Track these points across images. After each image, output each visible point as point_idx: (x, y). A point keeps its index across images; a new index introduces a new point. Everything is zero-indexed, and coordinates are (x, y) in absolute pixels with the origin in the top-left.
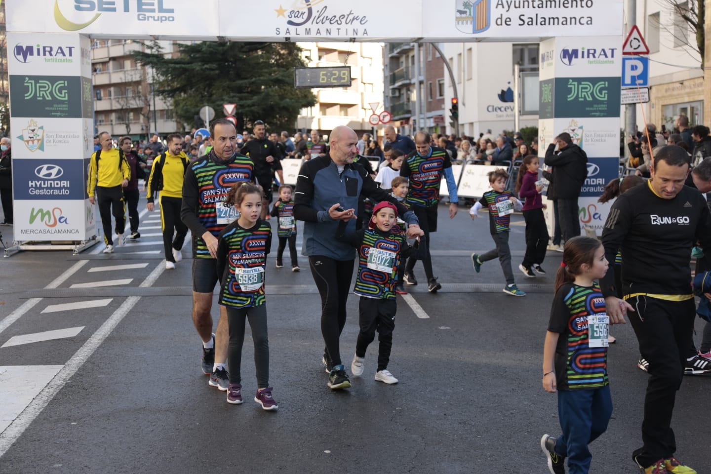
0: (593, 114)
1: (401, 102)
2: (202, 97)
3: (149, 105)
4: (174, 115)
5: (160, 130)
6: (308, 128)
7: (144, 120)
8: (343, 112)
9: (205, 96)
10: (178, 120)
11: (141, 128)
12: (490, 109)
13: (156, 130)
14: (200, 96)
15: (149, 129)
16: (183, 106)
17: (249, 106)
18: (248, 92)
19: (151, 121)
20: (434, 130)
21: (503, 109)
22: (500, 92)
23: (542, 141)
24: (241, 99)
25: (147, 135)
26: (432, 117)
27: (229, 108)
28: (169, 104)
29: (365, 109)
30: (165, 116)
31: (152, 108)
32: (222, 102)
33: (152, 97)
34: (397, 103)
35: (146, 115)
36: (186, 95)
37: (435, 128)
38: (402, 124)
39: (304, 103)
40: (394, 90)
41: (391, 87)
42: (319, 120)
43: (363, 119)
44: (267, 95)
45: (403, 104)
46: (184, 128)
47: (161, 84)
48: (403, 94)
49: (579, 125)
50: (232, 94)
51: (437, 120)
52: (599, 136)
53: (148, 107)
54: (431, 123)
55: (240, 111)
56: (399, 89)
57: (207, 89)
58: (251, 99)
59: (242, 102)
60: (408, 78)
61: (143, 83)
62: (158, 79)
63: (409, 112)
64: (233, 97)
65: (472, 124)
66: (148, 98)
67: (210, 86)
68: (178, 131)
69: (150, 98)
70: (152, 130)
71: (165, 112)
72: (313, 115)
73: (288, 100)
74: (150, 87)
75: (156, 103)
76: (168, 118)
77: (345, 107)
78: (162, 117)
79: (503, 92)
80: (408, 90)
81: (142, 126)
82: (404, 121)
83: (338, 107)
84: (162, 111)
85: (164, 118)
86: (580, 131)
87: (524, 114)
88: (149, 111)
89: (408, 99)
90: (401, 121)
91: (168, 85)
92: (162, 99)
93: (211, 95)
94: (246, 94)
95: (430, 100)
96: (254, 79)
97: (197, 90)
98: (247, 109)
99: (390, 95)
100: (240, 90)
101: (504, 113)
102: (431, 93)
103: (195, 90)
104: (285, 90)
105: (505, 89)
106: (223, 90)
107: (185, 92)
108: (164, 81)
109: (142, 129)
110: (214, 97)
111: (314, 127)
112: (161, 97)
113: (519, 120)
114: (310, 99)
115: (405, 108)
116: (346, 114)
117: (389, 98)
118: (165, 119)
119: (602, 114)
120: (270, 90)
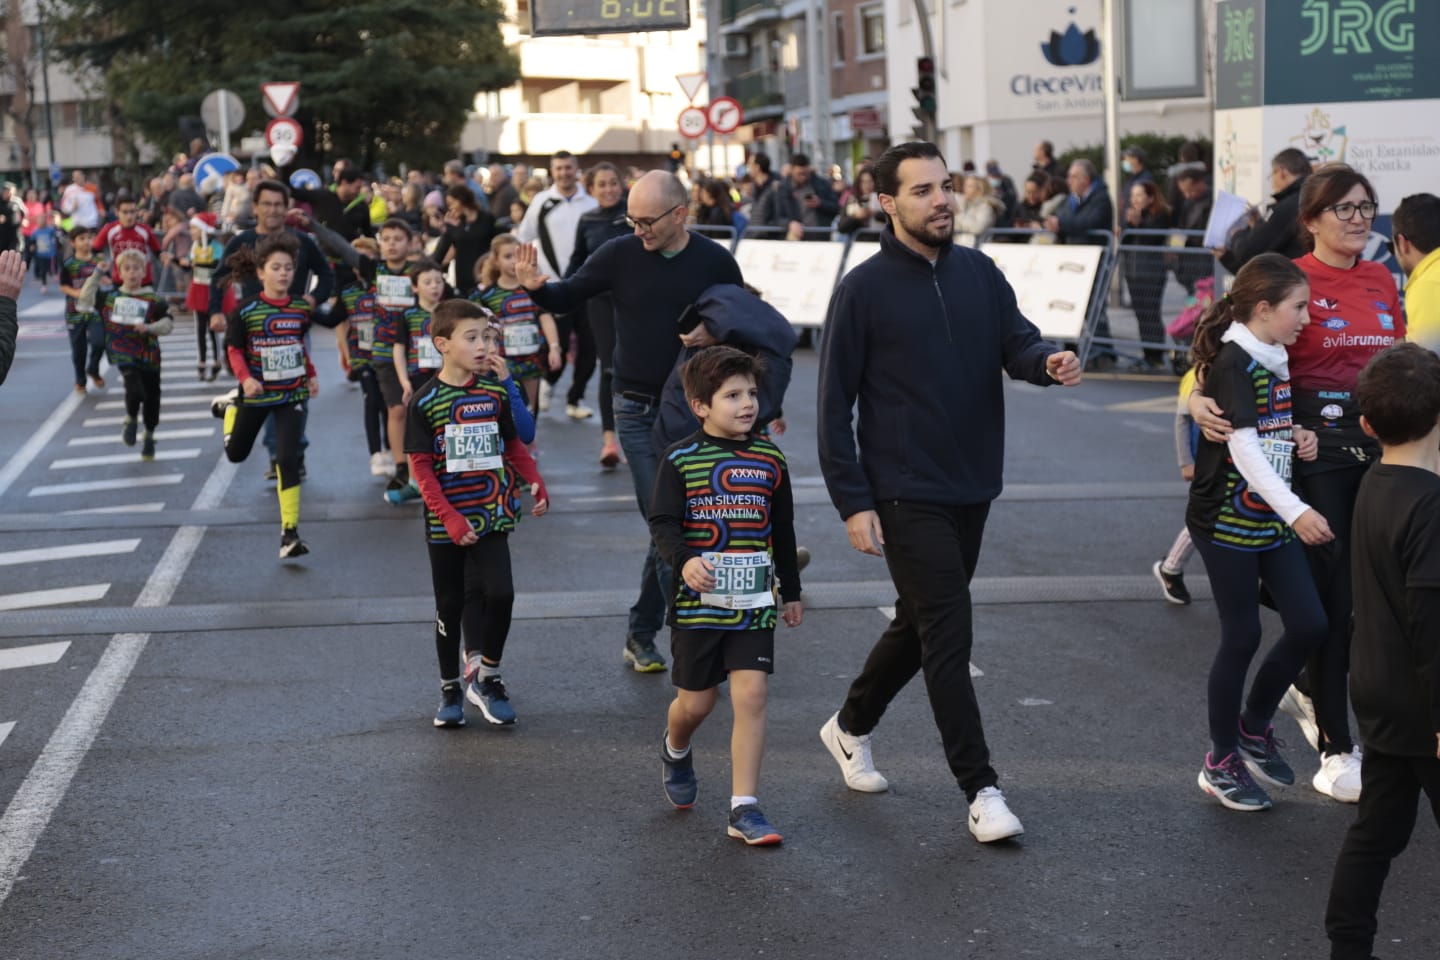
0: (1373, 91)
1: (755, 71)
2: (193, 63)
3: (32, 89)
4: (106, 115)
5: (65, 159)
6: (490, 148)
7: (16, 130)
8: (587, 104)
9: (202, 61)
10: (118, 130)
11: (7, 154)
12: (1021, 86)
13: (52, 158)
14: (187, 60)
15: (33, 158)
16: (140, 91)
17: (331, 89)
18: (327, 49)
19: (37, 132)
20: (850, 150)
21: (1055, 86)
22: (1046, 39)
23: (1225, 171)
24: (307, 68)
25: (28, 174)
26: (844, 113)
27: (280, 95)
28: (88, 84)
29: (649, 94)
30: (79, 120)
31: (40, 98)
32: (252, 79)
33: (39, 65)
34: (743, 75)
35: (23, 117)
36: (145, 60)
37: (855, 143)
38: (756, 133)
39: (487, 75)
40: (732, 37)
41: (726, 29)
42: (522, 125)
43: (645, 123)
44: (382, 56)
45: (759, 78)
46: (136, 154)
47: (65, 27)
48: (758, 49)
49: (1336, 125)
50: (280, 56)
51: (860, 121)
52: (1390, 153)
53: (28, 96)
54: (843, 130)
55: (307, 103)
56: (748, 34)
57: (204, 42)
58: (336, 69)
59: (311, 78)
60: (770, 5)
61: (11, 26)
62: (54, 12)
63: (777, 99)
64: (282, 64)
65: (968, 130)
66: (29, 67)
67: (215, 31)
68: (119, 161)
69: (34, 69)
70: (42, 160)
71: (78, 109)
72: (504, 113)
73: (440, 70)
74: (33, 38)
75: (52, 80)
76: (86, 124)
77: (594, 88)
78: (69, 121)
79: (1055, 36)
80: (774, 37)
81: (12, 149)
82: (763, 126)
83: (573, 89)
84: (69, 105)
85: (75, 126)
86: (1338, 139)
87: (1129, 99)
88: (33, 105)
89: (775, 64)
90: (755, 124)
91: (86, 31)
92: (69, 72)
93: (218, 58)
94: (320, 56)
95: (838, 64)
96: (341, 12)
97: (175, 45)
98: (325, 97)
99: (723, 51)
100: (301, 42)
101: (1060, 97)
102: (841, 46)
103: (171, 46)
104: (431, 42)
105: (1062, 29)
106: (255, 43)
107: (143, 49)
108: (72, 18)
109: (13, 158)
110: (229, 64)
111: (508, 146)
112: (65, 65)
113: (1117, 115)
114: (502, 66)
115: (767, 88)
116: (597, 109)
117: (719, 64)
118: (79, 128)
119: (1400, 90)
120: (390, 40)
